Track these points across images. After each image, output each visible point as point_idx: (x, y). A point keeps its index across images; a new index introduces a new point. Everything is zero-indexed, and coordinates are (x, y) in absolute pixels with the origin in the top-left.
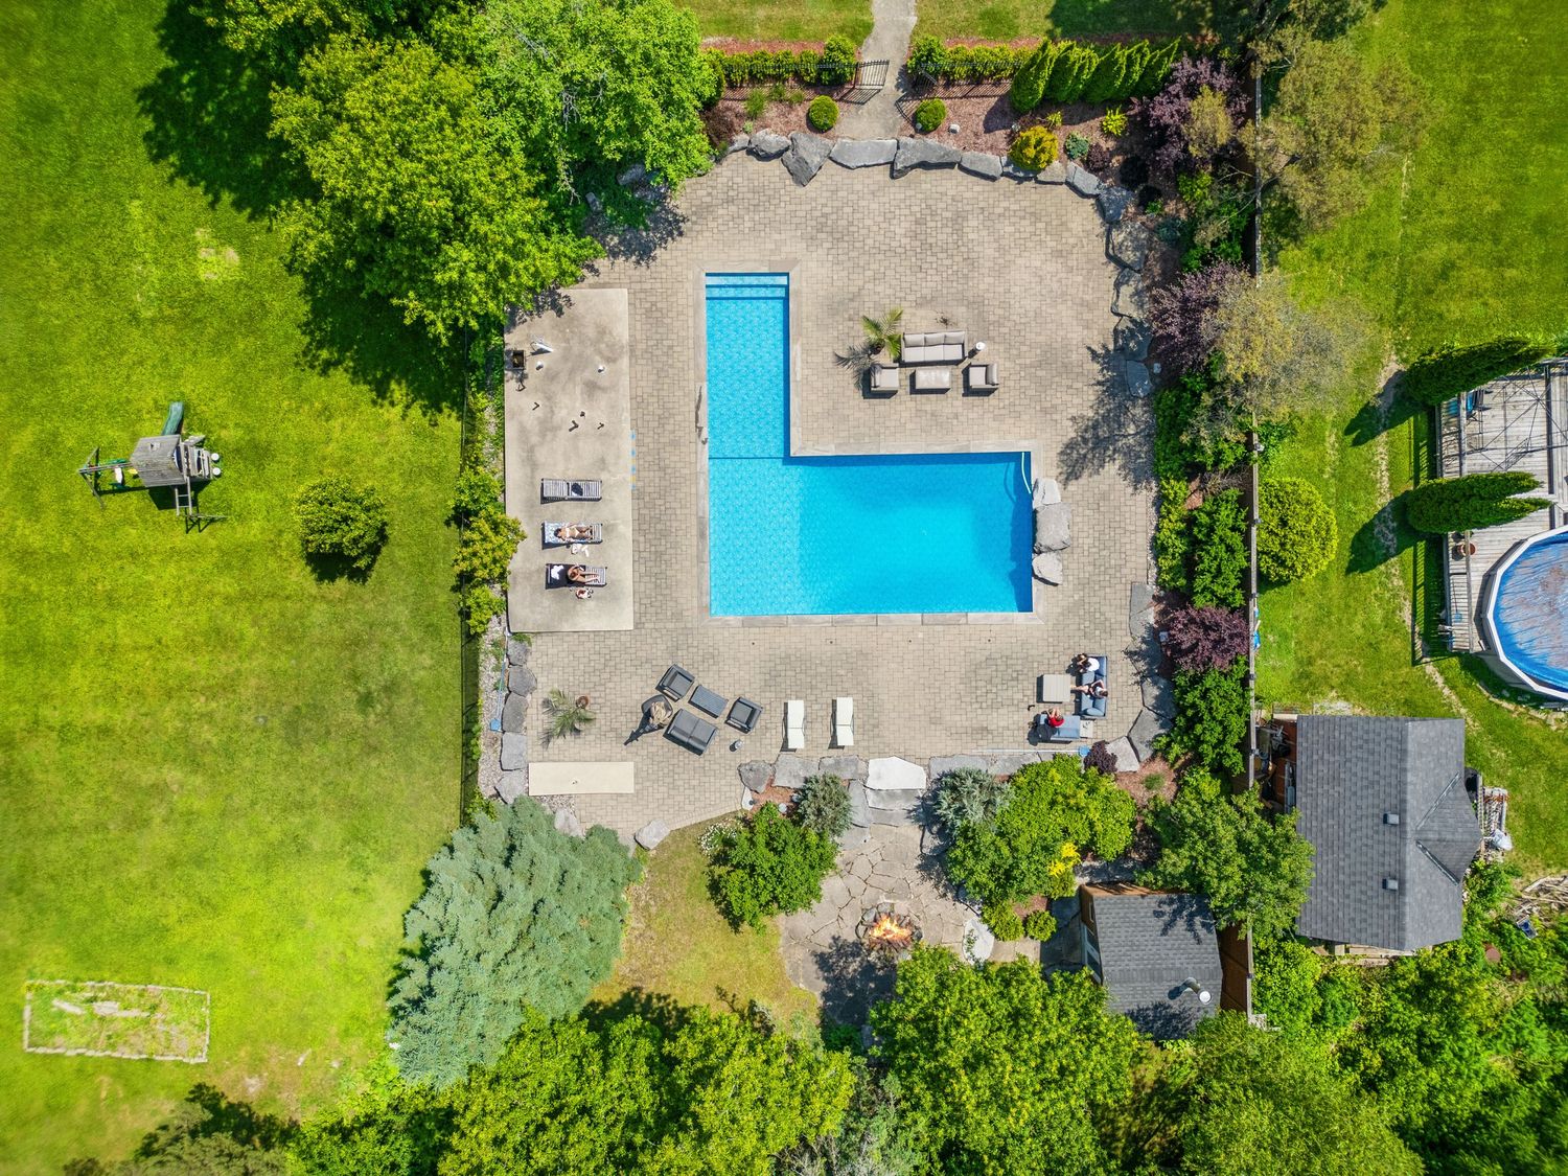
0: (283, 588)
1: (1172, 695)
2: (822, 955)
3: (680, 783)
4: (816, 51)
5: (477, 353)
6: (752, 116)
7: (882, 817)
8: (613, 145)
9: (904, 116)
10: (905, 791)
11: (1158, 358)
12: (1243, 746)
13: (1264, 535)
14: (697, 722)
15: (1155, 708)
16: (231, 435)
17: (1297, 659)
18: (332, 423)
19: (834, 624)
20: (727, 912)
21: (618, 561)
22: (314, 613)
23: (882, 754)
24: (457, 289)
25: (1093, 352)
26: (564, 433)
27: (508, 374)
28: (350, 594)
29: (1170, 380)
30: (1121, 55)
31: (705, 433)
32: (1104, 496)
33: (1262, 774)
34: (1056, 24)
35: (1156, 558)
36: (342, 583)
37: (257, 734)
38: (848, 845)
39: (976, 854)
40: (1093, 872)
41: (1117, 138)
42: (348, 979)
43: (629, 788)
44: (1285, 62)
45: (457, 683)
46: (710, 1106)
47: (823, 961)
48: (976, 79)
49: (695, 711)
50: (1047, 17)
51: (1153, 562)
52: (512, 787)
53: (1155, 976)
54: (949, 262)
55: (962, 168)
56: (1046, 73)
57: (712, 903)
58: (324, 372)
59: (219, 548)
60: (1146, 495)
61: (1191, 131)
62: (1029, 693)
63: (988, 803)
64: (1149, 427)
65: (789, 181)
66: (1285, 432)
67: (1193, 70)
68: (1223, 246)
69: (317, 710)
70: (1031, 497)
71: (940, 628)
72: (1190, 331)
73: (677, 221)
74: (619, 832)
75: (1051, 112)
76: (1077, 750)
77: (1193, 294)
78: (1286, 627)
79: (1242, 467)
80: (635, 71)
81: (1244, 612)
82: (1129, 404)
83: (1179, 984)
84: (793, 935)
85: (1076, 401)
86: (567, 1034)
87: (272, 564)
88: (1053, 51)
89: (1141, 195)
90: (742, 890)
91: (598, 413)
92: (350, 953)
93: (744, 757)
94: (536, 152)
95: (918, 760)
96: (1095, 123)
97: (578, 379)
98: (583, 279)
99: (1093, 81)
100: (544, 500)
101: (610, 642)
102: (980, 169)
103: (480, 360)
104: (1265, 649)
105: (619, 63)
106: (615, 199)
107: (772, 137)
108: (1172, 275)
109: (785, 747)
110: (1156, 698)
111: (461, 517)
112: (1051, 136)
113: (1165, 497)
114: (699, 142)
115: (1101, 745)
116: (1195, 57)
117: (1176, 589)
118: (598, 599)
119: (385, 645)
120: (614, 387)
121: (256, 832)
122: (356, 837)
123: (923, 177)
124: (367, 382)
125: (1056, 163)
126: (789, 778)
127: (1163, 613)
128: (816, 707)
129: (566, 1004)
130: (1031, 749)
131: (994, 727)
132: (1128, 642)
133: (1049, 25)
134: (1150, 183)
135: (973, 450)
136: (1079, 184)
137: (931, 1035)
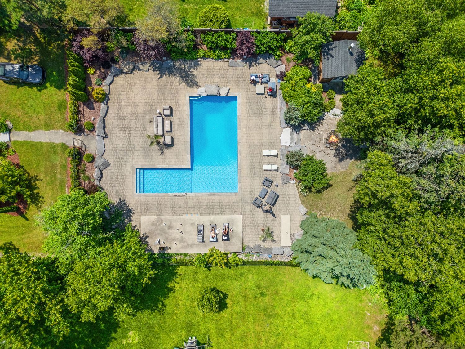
0: (229, 319)
1: (262, 54)
2: (339, 160)
3: (287, 202)
4: (70, 159)
5: (160, 261)
6: (89, 179)
7: (298, 142)
8: (98, 221)
9: (89, 134)
10: (291, 135)
11: (162, 58)
12: (278, 33)
13: (215, 26)
14: (270, 197)
15: (266, 60)
16: (184, 334)
17: (252, 17)
18: (180, 304)
19: (241, 156)
20: (326, 188)
21: (221, 220)
22: (236, 309)
23: (279, 142)
24: (140, 267)
25: (160, 78)
26: (184, 236)
27: (166, 252)
28: (231, 299)
29: (168, 54)
30: (71, 69)
31: (184, 194)
32: (203, 74)
33: (286, 28)
34: (62, 88)
35: (221, 59)
36: (228, 301)
37: (272, 326)
38: (306, 152)
39: (309, 113)
40: (315, 78)
41: (96, 70)
42: (345, 300)
43: (289, 217)
44: (73, 20)
45: (257, 267)
46: (383, 194)
47: (341, 160)
48: (78, 112)
49: (266, 197)
50: (60, 91)
51: (223, 60)
52: (288, 251)
53: (346, 60)
54: (133, 121)
55: (105, 116)
56: (76, 91)
57: (323, 192)
58: (165, 306)
59: (217, 337)
60: (203, 62)
61: (94, 48)
62: (261, 97)
63: (294, 110)
64: (182, 61)
65: (109, 168)
66: (184, 20)
67: (76, 47)
68: (128, 38)
69: (265, 309)
70: (203, 96)
71: (242, 124)
72: (153, 49)
73: (121, 201)
74: (302, 220)
75: (88, 90)
76: (279, 83)
77: (142, 47)
78: (242, 20)
79: (194, 33)
80: (76, 214)
81: (238, 32)
82: (175, 67)
83: (349, 53)
84: (333, 168)
85: (174, 83)
86: (361, 236)
87: (222, 322)
88: (70, 89)
89: (113, 63)
90: (319, 183)
91: (177, 225)
92: (337, 300)
93: (280, 183)
94: (100, 243)
95: (281, 131)
96: (91, 77)
97: (167, 231)
98: (138, 229)
99: (79, 77)
100: (203, 241)
101: (245, 222)
102: (105, 111)
103: (162, 260)
104: (249, 26)
105: (73, 218)
106: (114, 220)
107: (96, 173)
108: (136, 54)
109: (277, 171)
110: (263, 59)
111: (208, 266)
112: (95, 90)
113: (203, 56)
114: (97, 195)
115: (277, 76)
116: (72, 46)
117: (231, 53)
118: (232, 226)
119: (246, 289)
120: (170, 221)
121: (301, 327)
122: (302, 298)
123: (108, 128)
124: (168, 294)
125: (104, 88)
126: (286, 169)
127: (238, 57)
128: (265, 161)
129: (353, 236)
130: (278, 97)
131: (272, 108)
132: (246, 68)
133: (62, 90)
134: (109, 60)
135: (189, 114)
136: (110, 82)
137: (363, 128)
